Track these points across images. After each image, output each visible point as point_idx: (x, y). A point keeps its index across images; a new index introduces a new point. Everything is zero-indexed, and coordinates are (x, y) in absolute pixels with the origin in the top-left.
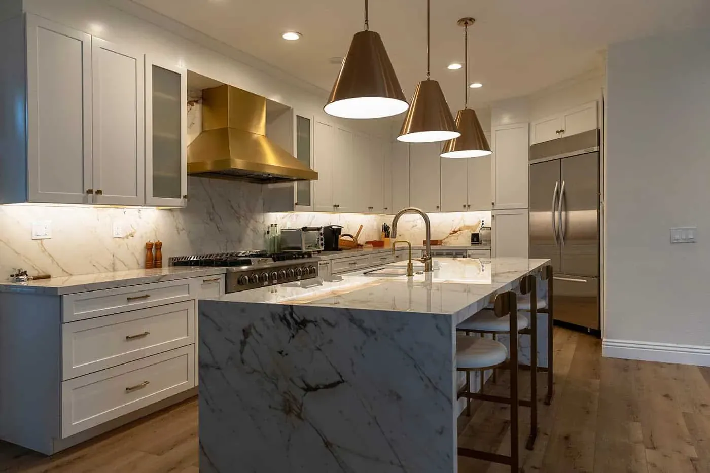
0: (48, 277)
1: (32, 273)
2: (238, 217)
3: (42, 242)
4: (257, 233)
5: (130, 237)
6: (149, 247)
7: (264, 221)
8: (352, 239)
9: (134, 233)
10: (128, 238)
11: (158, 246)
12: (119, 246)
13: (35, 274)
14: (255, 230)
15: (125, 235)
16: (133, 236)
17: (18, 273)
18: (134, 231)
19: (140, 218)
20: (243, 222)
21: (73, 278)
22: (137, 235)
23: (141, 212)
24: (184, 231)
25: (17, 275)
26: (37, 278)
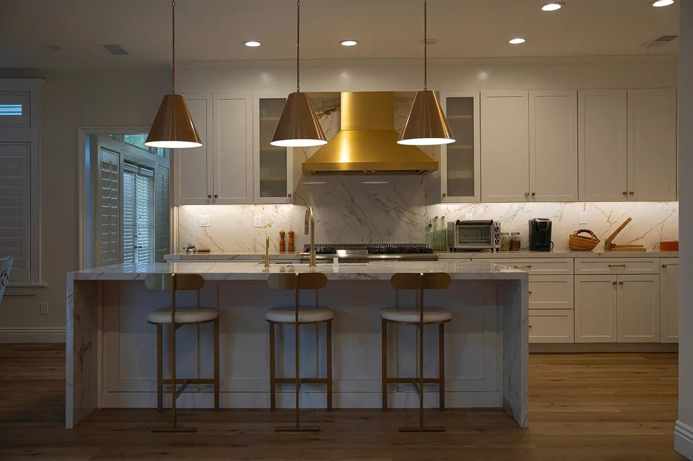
0: (208, 251)
1: (198, 248)
2: (386, 210)
3: (205, 229)
4: (415, 226)
5: (267, 227)
6: (283, 235)
7: (426, 213)
8: (590, 236)
9: (272, 223)
10: (266, 227)
11: (292, 234)
12: (259, 233)
13: (202, 249)
14: (412, 223)
15: (264, 225)
16: (270, 226)
17: (188, 247)
18: (271, 222)
19: (277, 212)
20: (393, 214)
21: (225, 252)
22: (273, 225)
23: (278, 208)
24: (319, 223)
25: (188, 248)
26: (199, 251)
